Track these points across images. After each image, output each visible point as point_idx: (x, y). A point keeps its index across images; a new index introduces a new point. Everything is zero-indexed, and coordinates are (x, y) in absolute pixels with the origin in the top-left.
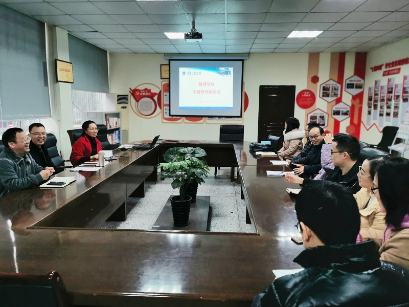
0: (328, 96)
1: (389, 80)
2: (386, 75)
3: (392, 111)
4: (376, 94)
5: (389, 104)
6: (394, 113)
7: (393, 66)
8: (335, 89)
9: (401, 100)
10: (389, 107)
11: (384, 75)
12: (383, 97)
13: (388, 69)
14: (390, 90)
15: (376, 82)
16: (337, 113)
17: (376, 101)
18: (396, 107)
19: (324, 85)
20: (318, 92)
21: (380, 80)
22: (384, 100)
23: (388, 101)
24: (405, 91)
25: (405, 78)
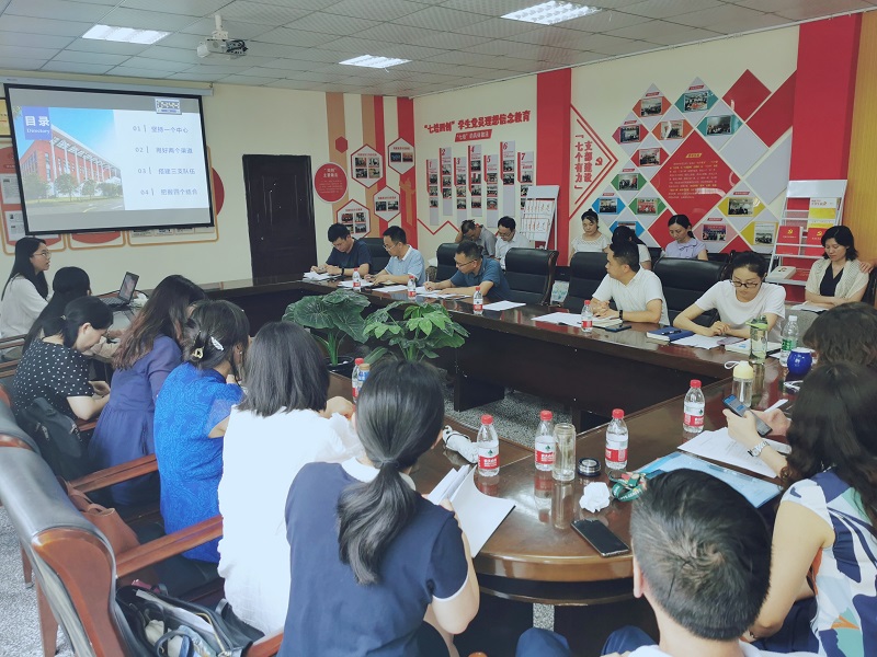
0: (365, 176)
1: (470, 150)
2: (463, 140)
3: (484, 199)
4: (445, 173)
5: (476, 188)
6: (488, 202)
7: (474, 126)
8: (375, 163)
9: (500, 182)
10: (476, 193)
11: (457, 140)
12: (461, 176)
13: (464, 130)
14: (476, 165)
15: (442, 152)
16: (381, 207)
17: (445, 184)
18: (492, 192)
19: (356, 156)
20: (350, 171)
21: (450, 149)
22: (465, 182)
23: (473, 182)
24: (505, 167)
25: (503, 146)
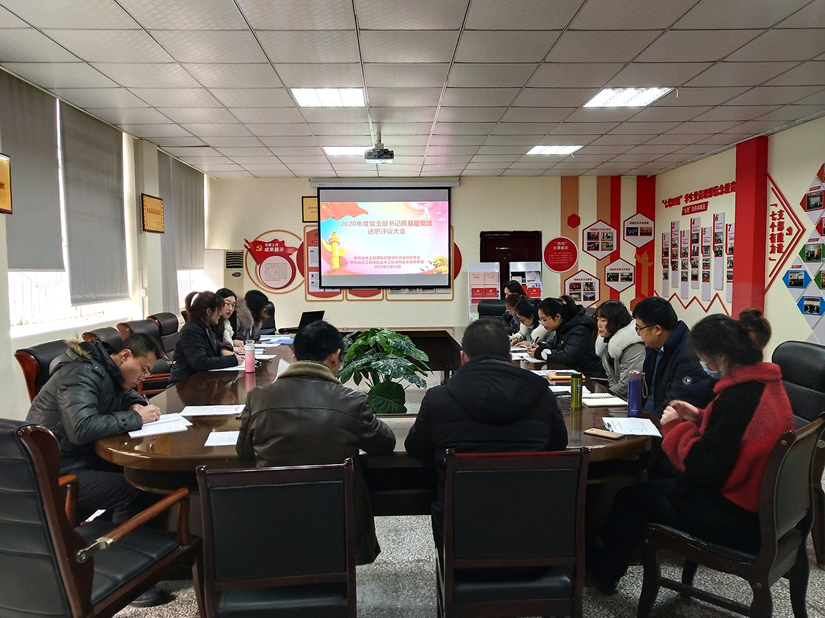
0: (597, 249)
1: (692, 222)
2: (688, 213)
3: (700, 270)
4: (674, 245)
5: (694, 261)
6: (703, 274)
7: (696, 199)
8: (609, 237)
9: (713, 254)
10: (695, 266)
11: (684, 213)
12: (685, 249)
13: (689, 204)
14: (696, 238)
15: (673, 224)
16: (614, 277)
17: (674, 256)
18: (706, 265)
19: (588, 230)
20: (581, 244)
21: (678, 222)
22: (687, 253)
23: (693, 255)
24: (716, 239)
25: (715, 218)
